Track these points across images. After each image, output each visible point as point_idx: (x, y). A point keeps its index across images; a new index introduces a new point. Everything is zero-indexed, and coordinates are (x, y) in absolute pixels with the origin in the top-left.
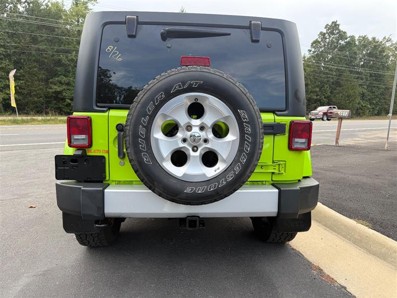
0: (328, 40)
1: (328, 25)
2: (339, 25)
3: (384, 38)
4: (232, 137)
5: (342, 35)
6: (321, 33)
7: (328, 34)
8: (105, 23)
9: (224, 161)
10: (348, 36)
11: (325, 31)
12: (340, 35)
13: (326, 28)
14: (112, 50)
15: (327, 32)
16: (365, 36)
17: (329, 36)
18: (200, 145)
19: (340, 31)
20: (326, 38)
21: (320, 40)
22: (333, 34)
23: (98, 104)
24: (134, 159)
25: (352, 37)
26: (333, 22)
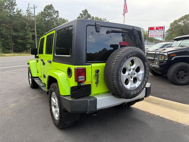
0: (84, 17)
1: (83, 10)
2: (87, 11)
3: (104, 19)
4: (141, 72)
5: (89, 16)
6: (81, 14)
7: (84, 14)
8: (87, 25)
9: (140, 81)
10: (91, 16)
11: (82, 13)
12: (88, 16)
13: (82, 12)
14: (91, 38)
15: (83, 14)
16: (97, 17)
17: (84, 15)
18: (133, 76)
19: (88, 14)
20: (83, 17)
21: (81, 17)
22: (86, 15)
23: (88, 62)
24: (116, 84)
25: (93, 17)
26: (85, 10)
